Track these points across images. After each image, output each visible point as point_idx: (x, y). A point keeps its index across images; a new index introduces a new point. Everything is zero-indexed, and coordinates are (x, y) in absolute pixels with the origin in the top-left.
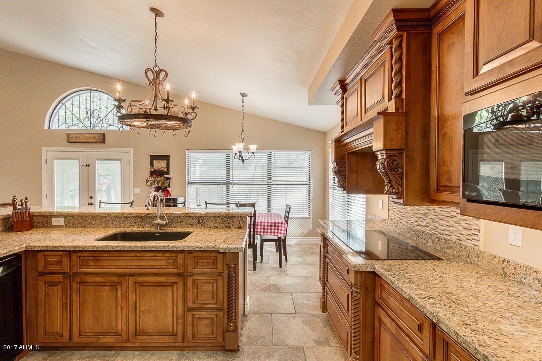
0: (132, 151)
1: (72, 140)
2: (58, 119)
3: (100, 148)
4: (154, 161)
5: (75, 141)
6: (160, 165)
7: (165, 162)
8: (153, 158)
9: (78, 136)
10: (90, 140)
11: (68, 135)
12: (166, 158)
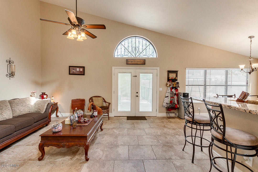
0: (158, 68)
1: (129, 63)
2: (118, 52)
3: (142, 67)
4: (170, 74)
5: (131, 63)
6: (172, 76)
7: (175, 74)
8: (169, 72)
9: (133, 61)
10: (139, 63)
11: (127, 60)
12: (176, 72)
